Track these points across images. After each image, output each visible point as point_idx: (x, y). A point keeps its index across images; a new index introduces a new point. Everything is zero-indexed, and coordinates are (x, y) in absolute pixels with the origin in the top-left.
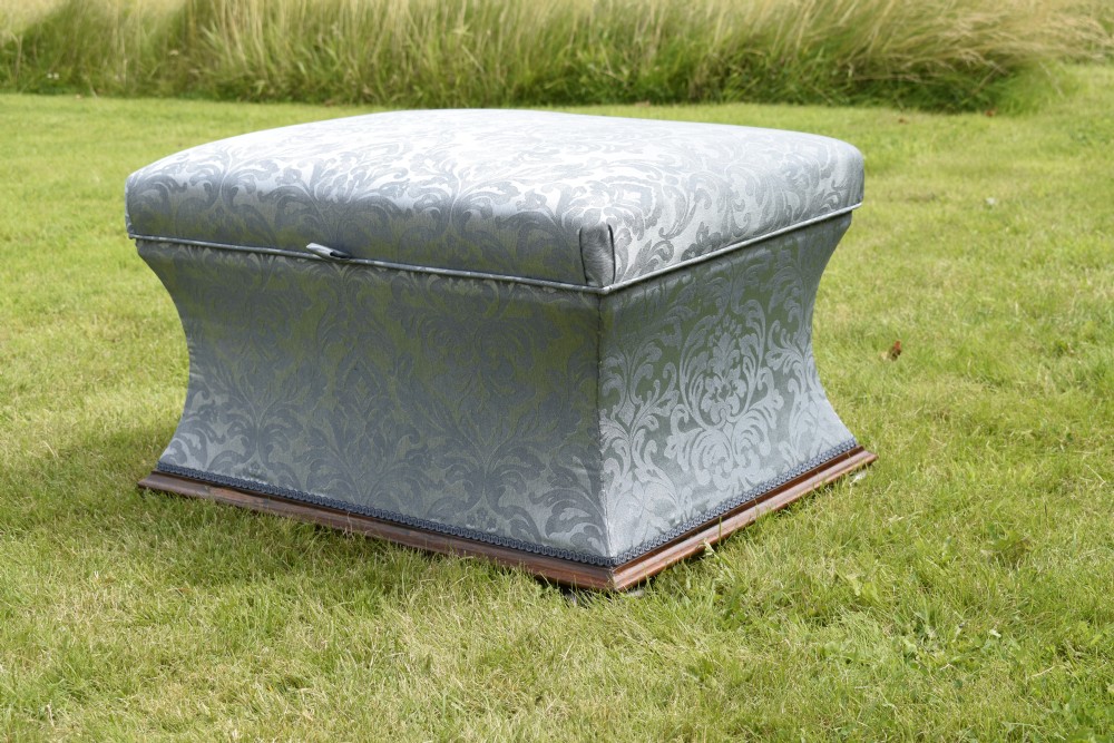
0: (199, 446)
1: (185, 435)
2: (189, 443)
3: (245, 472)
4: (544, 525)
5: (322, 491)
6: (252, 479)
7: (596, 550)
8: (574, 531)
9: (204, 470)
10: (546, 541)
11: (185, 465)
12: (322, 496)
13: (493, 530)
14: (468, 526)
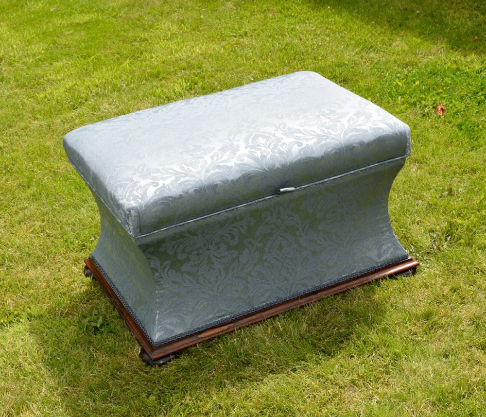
0: (179, 321)
1: (166, 321)
2: (172, 324)
3: (214, 318)
4: (376, 257)
5: (264, 302)
6: (220, 319)
7: (401, 254)
8: (389, 253)
9: (187, 331)
10: (380, 262)
11: (174, 335)
12: (264, 304)
13: (355, 271)
14: (343, 276)
